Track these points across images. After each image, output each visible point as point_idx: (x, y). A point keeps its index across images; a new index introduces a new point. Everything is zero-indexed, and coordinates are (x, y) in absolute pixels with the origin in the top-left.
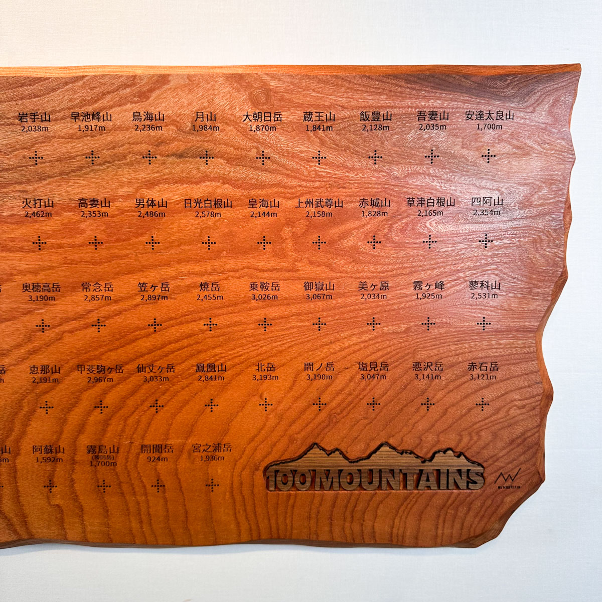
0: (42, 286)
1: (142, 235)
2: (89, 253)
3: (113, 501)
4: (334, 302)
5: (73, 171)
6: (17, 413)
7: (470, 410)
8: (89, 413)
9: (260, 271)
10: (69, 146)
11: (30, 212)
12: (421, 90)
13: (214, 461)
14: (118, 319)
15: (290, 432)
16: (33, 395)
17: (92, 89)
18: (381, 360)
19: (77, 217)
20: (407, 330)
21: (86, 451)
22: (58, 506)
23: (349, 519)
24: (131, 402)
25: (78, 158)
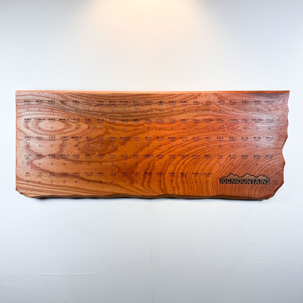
0: (172, 138)
1: (194, 127)
2: (183, 131)
3: (186, 185)
4: (236, 141)
5: (180, 113)
6: (165, 165)
7: (267, 166)
8: (181, 165)
9: (219, 134)
10: (179, 108)
11: (171, 122)
12: (255, 96)
13: (208, 177)
14: (188, 145)
15: (225, 171)
16: (169, 161)
17: (185, 96)
18: (247, 155)
19: (180, 123)
20: (252, 148)
21: (180, 173)
22: (174, 186)
23: (239, 190)
24: (190, 163)
25: (181, 111)
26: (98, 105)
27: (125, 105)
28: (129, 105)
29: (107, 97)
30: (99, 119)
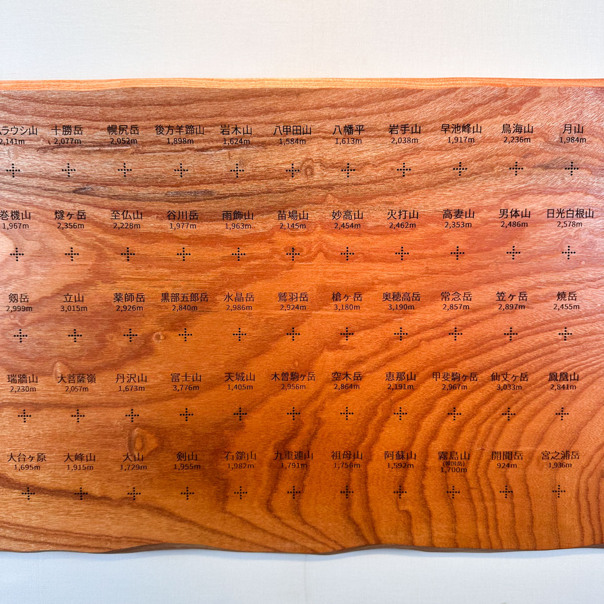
0: (402, 295)
1: (504, 245)
2: (450, 263)
3: (462, 506)
5: (440, 183)
6: (371, 419)
8: (442, 420)
10: (438, 157)
11: (395, 223)
13: (562, 468)
14: (475, 328)
16: (387, 401)
17: (463, 101)
19: (441, 228)
21: (438, 457)
22: (407, 512)
24: (484, 410)
25: (446, 170)
26: (54, 147)
27: (185, 142)
28: (202, 145)
29: (97, 105)
30: (62, 213)
